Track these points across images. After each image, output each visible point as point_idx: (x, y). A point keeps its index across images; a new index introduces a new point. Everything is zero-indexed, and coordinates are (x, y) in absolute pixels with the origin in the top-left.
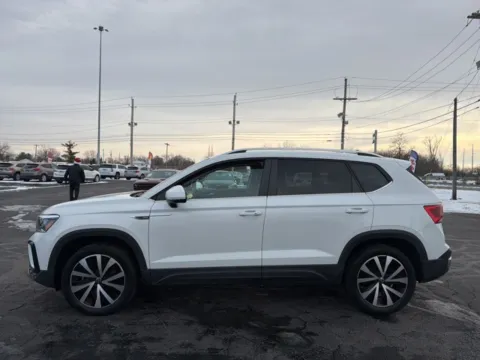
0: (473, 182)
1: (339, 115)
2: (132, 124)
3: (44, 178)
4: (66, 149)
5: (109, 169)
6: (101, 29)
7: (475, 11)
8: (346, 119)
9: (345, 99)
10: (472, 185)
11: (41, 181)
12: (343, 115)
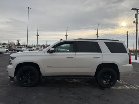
0: (133, 54)
1: (96, 34)
5: (31, 48)
6: (29, 8)
7: (133, 8)
8: (98, 36)
9: (98, 30)
10: (132, 54)
11: (13, 51)
12: (97, 34)
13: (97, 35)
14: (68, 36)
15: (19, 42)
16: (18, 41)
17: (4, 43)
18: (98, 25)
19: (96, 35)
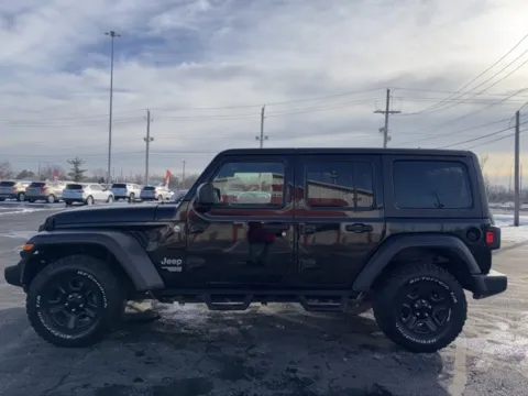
1: (381, 130)
2: (147, 140)
3: (51, 199)
4: (72, 166)
6: (113, 34)
8: (389, 135)
9: (387, 112)
12: (384, 130)
13: (385, 134)
14: (267, 137)
15: (80, 168)
16: (76, 163)
18: (388, 91)
19: (382, 134)
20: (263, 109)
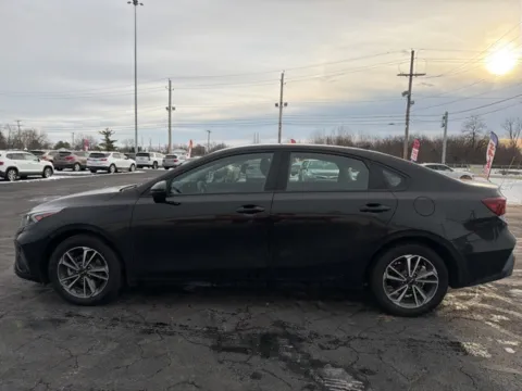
1: (404, 94)
2: (169, 109)
3: (77, 167)
4: (104, 137)
5: (146, 158)
6: (136, 2)
8: (412, 98)
9: (411, 75)
11: (74, 170)
12: (408, 94)
13: (409, 97)
14: (286, 104)
15: (111, 138)
16: (107, 134)
17: (61, 142)
18: (413, 52)
19: (406, 98)
20: (283, 75)
